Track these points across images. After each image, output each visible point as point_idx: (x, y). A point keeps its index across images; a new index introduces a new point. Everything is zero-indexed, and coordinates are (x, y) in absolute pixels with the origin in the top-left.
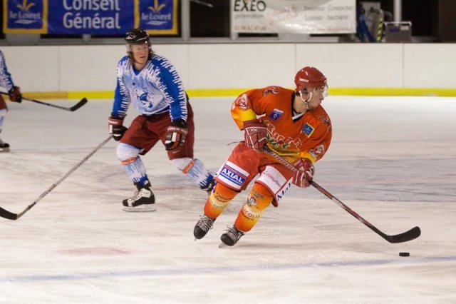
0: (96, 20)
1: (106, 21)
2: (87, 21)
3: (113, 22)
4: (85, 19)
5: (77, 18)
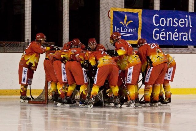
0: (176, 35)
1: (182, 36)
2: (169, 35)
3: (187, 36)
4: (168, 33)
5: (162, 33)
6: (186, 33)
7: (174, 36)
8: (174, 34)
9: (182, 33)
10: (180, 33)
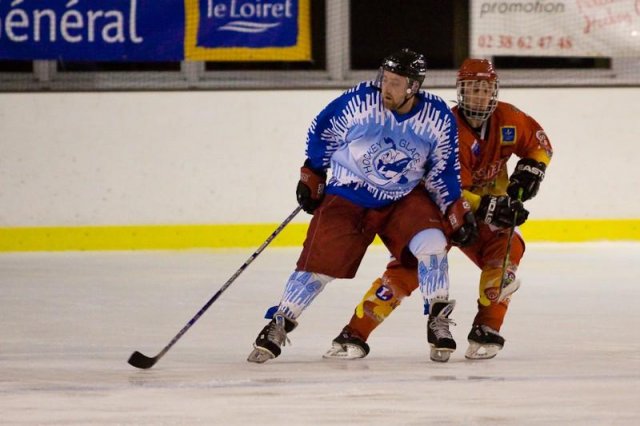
0: (72, 19)
1: (100, 23)
2: (45, 21)
3: (119, 25)
4: (38, 15)
5: (13, 13)
6: (118, 14)
7: (64, 25)
8: (65, 17)
9: (99, 13)
10: (90, 13)
